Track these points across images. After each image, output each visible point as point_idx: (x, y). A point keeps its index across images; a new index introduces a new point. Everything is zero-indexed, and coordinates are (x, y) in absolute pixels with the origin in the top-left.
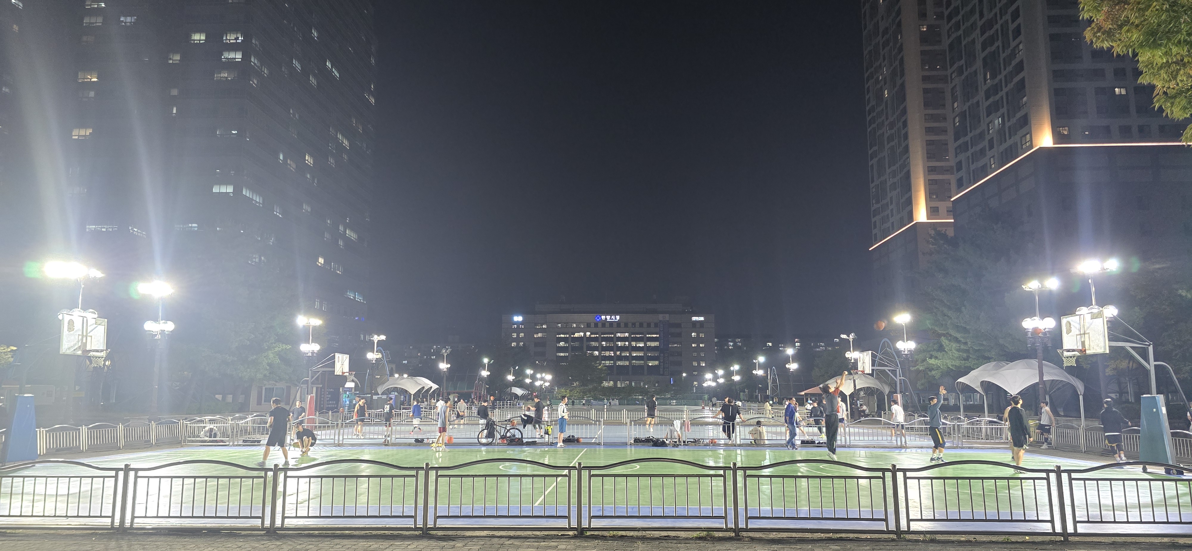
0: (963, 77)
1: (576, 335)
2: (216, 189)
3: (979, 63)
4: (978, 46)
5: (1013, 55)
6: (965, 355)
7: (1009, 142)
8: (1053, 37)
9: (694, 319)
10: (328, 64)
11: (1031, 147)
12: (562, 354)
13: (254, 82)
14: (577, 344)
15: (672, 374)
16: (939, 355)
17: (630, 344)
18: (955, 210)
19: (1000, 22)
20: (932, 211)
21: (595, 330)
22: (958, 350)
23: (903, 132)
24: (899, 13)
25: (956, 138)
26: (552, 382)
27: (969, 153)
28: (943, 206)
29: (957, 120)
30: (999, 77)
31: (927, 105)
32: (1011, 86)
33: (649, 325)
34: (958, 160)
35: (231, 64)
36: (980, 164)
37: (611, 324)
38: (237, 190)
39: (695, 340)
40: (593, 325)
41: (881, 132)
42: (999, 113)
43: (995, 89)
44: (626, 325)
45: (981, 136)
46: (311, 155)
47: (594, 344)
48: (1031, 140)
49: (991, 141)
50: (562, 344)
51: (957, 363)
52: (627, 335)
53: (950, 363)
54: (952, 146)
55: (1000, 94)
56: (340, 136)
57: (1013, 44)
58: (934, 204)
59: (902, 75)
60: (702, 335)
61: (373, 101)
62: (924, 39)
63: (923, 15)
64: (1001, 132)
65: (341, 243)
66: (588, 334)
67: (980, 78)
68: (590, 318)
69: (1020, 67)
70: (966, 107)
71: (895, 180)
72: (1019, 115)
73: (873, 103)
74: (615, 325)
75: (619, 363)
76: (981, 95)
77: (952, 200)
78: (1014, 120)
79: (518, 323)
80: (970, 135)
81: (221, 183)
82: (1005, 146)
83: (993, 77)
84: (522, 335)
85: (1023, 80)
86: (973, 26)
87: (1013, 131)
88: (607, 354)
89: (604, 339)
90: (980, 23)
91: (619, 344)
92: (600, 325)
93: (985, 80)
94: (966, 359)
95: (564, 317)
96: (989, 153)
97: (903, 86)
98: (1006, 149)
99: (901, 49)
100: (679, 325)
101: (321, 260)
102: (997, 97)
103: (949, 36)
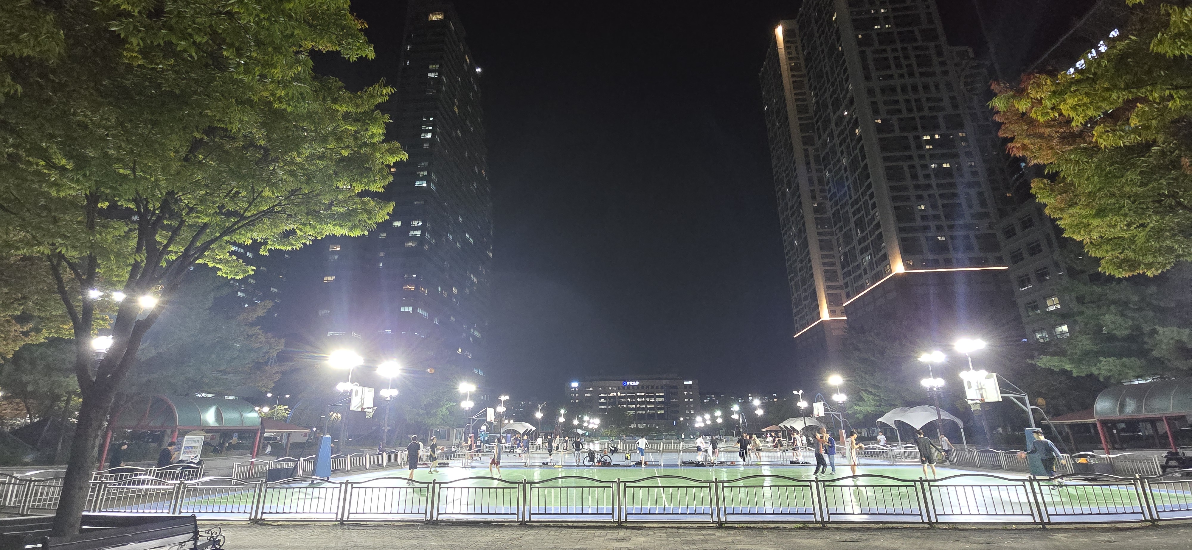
0: (843, 232)
1: (611, 395)
2: (402, 309)
3: (852, 225)
4: (850, 214)
5: (873, 219)
6: (878, 403)
7: (877, 270)
8: (896, 208)
9: (685, 383)
10: (467, 236)
11: (891, 272)
12: (602, 407)
13: (426, 247)
14: (612, 400)
15: (673, 420)
16: (861, 403)
17: (645, 400)
18: (846, 311)
19: (863, 200)
20: (832, 313)
21: (624, 391)
22: (874, 400)
23: (809, 265)
24: (799, 196)
25: (843, 268)
26: (600, 426)
27: (852, 277)
28: (838, 309)
29: (842, 257)
30: (866, 233)
31: (821, 248)
32: (873, 237)
33: (657, 387)
34: (845, 281)
35: (415, 238)
36: (860, 283)
37: (633, 387)
38: (415, 310)
39: (686, 397)
40: (621, 388)
41: (795, 265)
42: (868, 253)
43: (864, 239)
44: (643, 387)
45: (858, 266)
46: (456, 288)
47: (622, 400)
48: (890, 268)
49: (865, 270)
50: (602, 400)
51: (874, 409)
52: (643, 394)
53: (870, 409)
54: (840, 273)
55: (868, 241)
56: (472, 276)
57: (872, 213)
58: (833, 308)
59: (805, 232)
60: (691, 393)
61: (491, 255)
62: (816, 211)
63: (814, 198)
64: (871, 264)
65: (471, 339)
66: (619, 394)
67: (854, 233)
68: (619, 383)
69: (878, 226)
70: (847, 250)
71: (807, 294)
72: (881, 254)
73: (788, 248)
74: (636, 388)
75: (639, 412)
76: (855, 243)
77: (844, 305)
78: (877, 257)
79: (575, 388)
80: (851, 266)
81: (405, 306)
82: (874, 272)
83: (862, 232)
84: (577, 395)
85: (881, 233)
86: (846, 204)
87: (878, 263)
88: (631, 406)
89: (629, 397)
90: (850, 202)
91: (639, 400)
92: (626, 388)
93: (857, 234)
94: (880, 406)
95: (603, 383)
96: (865, 277)
97: (806, 238)
98: (875, 274)
99: (802, 217)
100: (675, 387)
101: (460, 350)
102: (866, 244)
103: (832, 209)
